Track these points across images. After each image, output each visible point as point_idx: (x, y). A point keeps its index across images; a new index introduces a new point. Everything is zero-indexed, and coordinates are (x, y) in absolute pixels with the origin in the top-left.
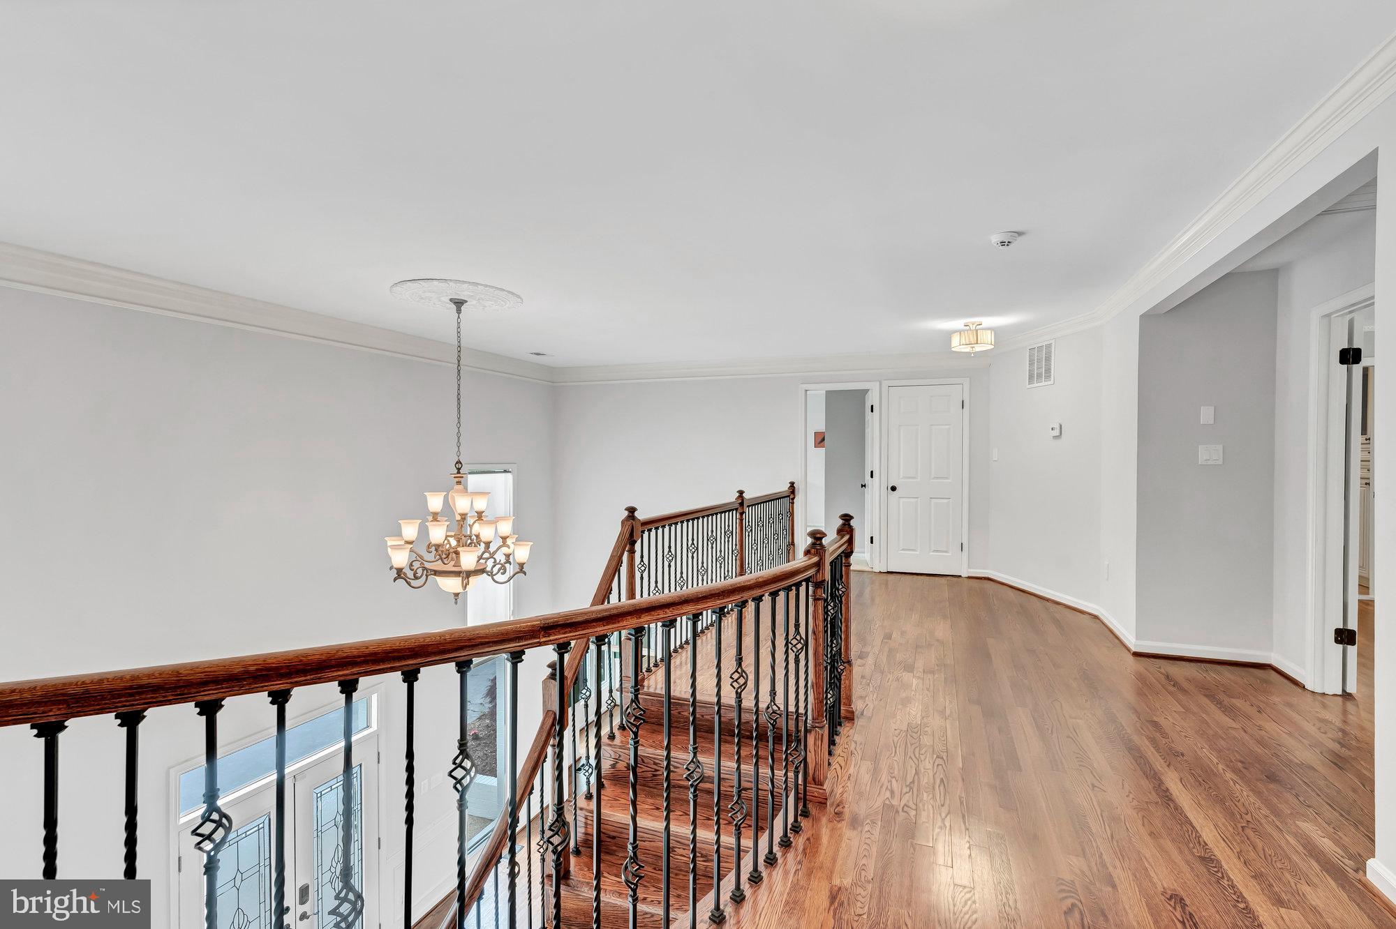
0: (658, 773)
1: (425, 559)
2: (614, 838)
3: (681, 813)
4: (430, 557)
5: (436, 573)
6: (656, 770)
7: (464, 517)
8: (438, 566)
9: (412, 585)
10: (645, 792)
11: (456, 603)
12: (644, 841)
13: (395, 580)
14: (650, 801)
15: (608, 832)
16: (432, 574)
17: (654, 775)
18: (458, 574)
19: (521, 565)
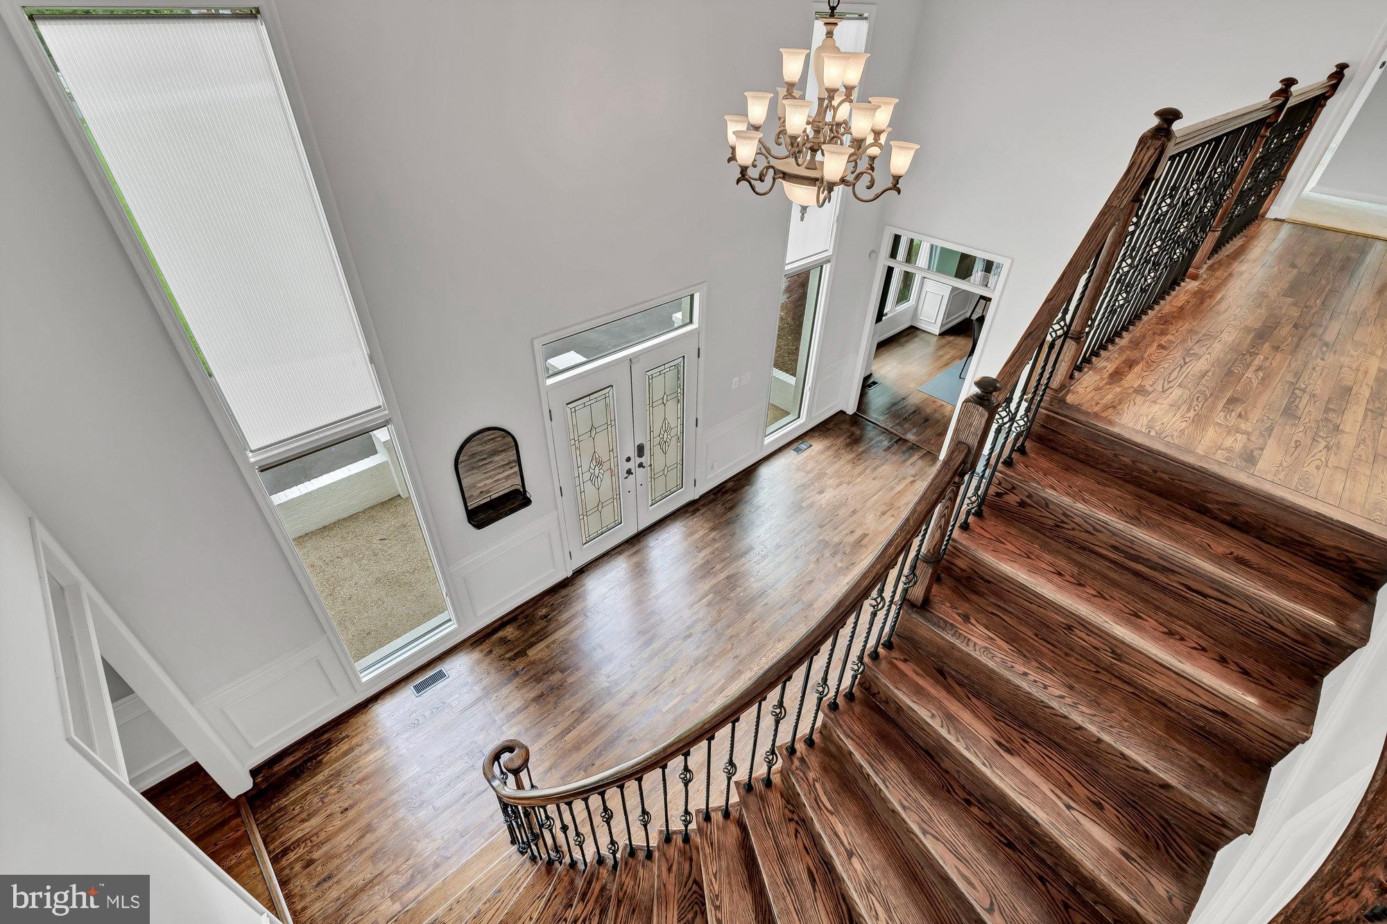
0: (1064, 525)
1: (773, 153)
2: (989, 582)
3: (1094, 593)
4: (782, 151)
5: (786, 176)
6: (1063, 522)
7: (832, 92)
8: (789, 166)
9: (757, 190)
10: (1038, 541)
11: (802, 219)
12: (1031, 603)
13: (738, 181)
14: (1048, 558)
15: (980, 573)
16: (780, 178)
17: (1057, 526)
18: (813, 181)
19: (897, 179)
